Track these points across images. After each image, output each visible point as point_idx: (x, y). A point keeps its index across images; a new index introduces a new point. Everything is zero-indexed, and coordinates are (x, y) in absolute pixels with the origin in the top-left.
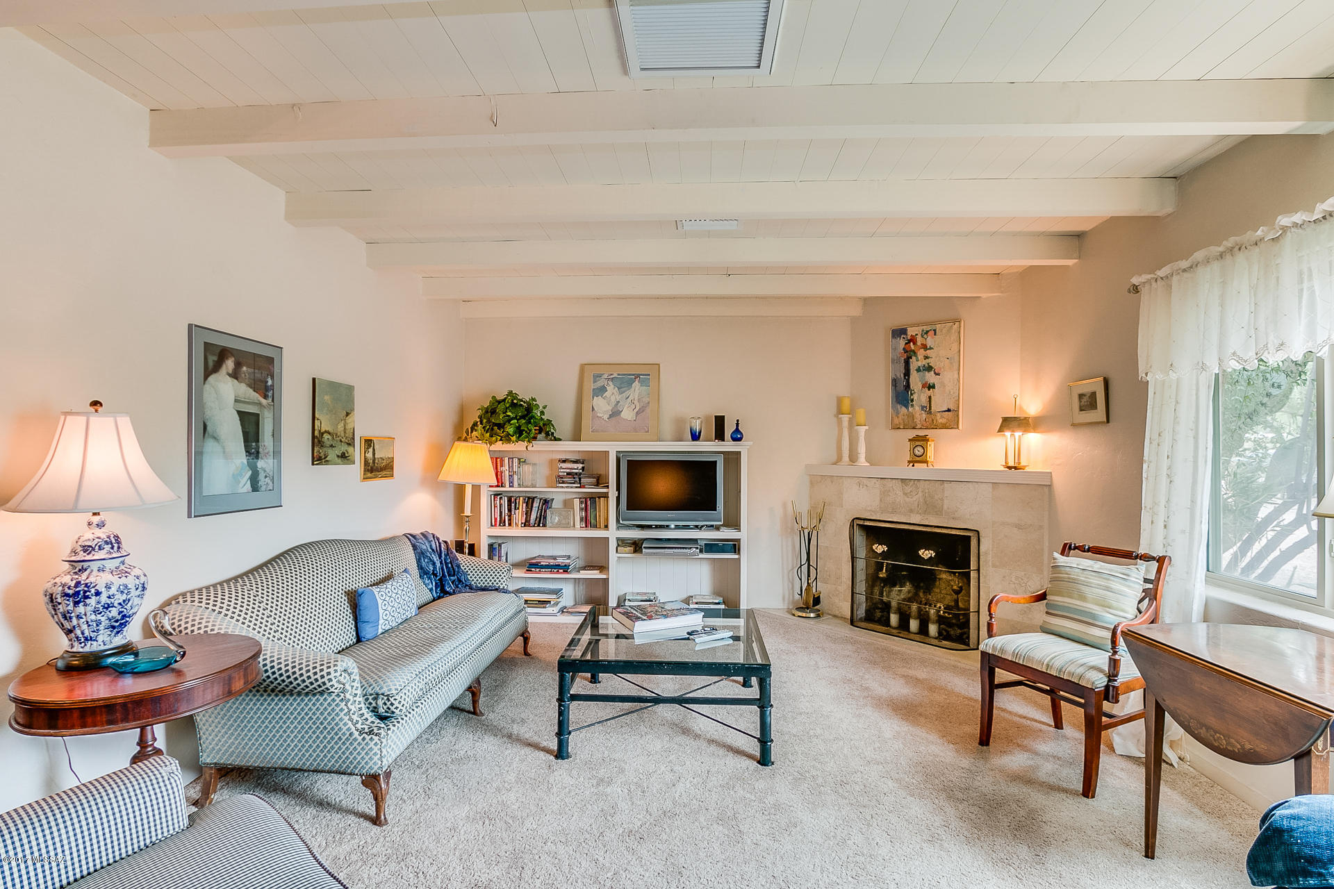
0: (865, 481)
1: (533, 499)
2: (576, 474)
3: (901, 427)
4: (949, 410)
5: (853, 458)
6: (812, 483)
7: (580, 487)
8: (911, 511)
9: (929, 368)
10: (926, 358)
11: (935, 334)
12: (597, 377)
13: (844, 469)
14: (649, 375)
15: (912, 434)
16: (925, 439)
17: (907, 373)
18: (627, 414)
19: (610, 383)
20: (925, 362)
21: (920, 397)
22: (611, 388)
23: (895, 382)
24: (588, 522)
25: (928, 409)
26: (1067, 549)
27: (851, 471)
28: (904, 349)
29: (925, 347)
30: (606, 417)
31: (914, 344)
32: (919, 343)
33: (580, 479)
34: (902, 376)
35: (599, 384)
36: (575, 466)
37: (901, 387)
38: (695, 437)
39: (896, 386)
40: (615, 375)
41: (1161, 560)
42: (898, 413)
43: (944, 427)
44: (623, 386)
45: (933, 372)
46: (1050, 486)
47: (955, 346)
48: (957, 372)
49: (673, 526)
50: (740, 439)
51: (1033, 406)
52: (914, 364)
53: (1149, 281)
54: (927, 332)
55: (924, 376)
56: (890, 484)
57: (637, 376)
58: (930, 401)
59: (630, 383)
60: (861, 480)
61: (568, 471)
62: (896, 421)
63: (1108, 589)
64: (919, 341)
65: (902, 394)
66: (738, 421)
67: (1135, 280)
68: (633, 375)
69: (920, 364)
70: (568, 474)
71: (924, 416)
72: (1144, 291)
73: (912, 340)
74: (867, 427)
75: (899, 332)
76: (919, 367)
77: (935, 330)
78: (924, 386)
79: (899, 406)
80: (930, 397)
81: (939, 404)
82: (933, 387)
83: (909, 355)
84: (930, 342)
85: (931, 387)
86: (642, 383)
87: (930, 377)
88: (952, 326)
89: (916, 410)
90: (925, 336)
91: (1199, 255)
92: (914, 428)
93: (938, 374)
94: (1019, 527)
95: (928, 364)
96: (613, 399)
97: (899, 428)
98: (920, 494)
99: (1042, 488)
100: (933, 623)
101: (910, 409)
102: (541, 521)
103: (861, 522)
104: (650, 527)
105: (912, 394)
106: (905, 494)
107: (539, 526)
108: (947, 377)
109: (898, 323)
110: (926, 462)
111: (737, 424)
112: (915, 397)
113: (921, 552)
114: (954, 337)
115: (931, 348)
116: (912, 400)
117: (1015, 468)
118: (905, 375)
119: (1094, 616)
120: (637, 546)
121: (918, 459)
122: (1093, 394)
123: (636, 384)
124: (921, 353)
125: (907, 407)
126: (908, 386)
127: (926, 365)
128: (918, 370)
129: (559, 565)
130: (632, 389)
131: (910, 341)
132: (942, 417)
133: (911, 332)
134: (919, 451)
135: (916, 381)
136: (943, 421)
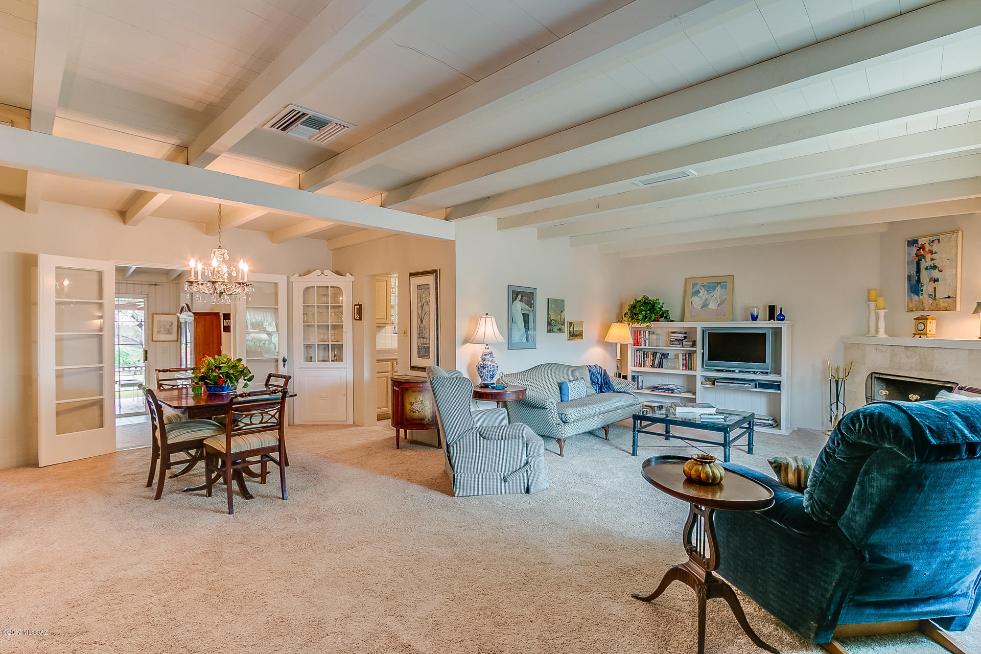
0: (880, 347)
1: (656, 353)
2: (680, 340)
3: (914, 310)
4: (949, 297)
6: (845, 348)
7: (683, 347)
8: (911, 368)
9: (935, 267)
10: (932, 260)
11: (939, 242)
12: (695, 285)
13: (870, 339)
14: (726, 282)
16: (925, 318)
17: (918, 271)
18: (712, 306)
19: (702, 288)
20: (931, 263)
21: (927, 288)
22: (703, 292)
23: (909, 278)
24: (686, 367)
25: (933, 296)
27: (874, 340)
28: (916, 254)
29: (931, 252)
30: (699, 308)
31: (923, 250)
32: (927, 250)
33: (682, 343)
34: (915, 273)
35: (696, 289)
36: (680, 335)
37: (914, 282)
38: (754, 318)
39: (910, 281)
40: (705, 283)
42: (912, 300)
43: (946, 309)
44: (710, 289)
45: (937, 270)
47: (953, 250)
48: (955, 269)
49: (737, 371)
50: (783, 320)
52: (924, 264)
54: (933, 241)
55: (930, 273)
56: (897, 349)
57: (719, 283)
58: (935, 291)
59: (714, 288)
60: (878, 347)
61: (676, 338)
62: (911, 306)
64: (927, 248)
65: (915, 287)
66: (781, 308)
68: (717, 283)
69: (928, 264)
70: (676, 340)
71: (931, 301)
73: (922, 247)
74: (886, 310)
75: (912, 243)
76: (927, 267)
77: (939, 240)
78: (930, 280)
79: (912, 295)
80: (935, 288)
81: (942, 293)
82: (938, 281)
83: (919, 258)
84: (935, 248)
85: (936, 281)
86: (722, 288)
87: (935, 274)
88: (951, 236)
89: (925, 297)
90: (932, 244)
92: (923, 310)
93: (941, 271)
95: (934, 264)
96: (704, 298)
97: (912, 311)
98: (917, 357)
101: (921, 297)
102: (661, 365)
103: (877, 376)
104: (723, 371)
105: (922, 286)
106: (908, 357)
107: (659, 367)
108: (948, 273)
109: (911, 236)
110: (926, 334)
111: (781, 311)
112: (924, 288)
113: (910, 396)
114: (953, 244)
115: (936, 253)
116: (922, 291)
118: (917, 273)
120: (713, 381)
121: (920, 333)
123: (718, 288)
124: (928, 256)
125: (918, 295)
126: (918, 281)
127: (932, 265)
128: (927, 269)
129: (669, 389)
130: (716, 291)
131: (920, 248)
132: (944, 302)
133: (921, 242)
134: (921, 327)
135: (925, 276)
136: (945, 305)
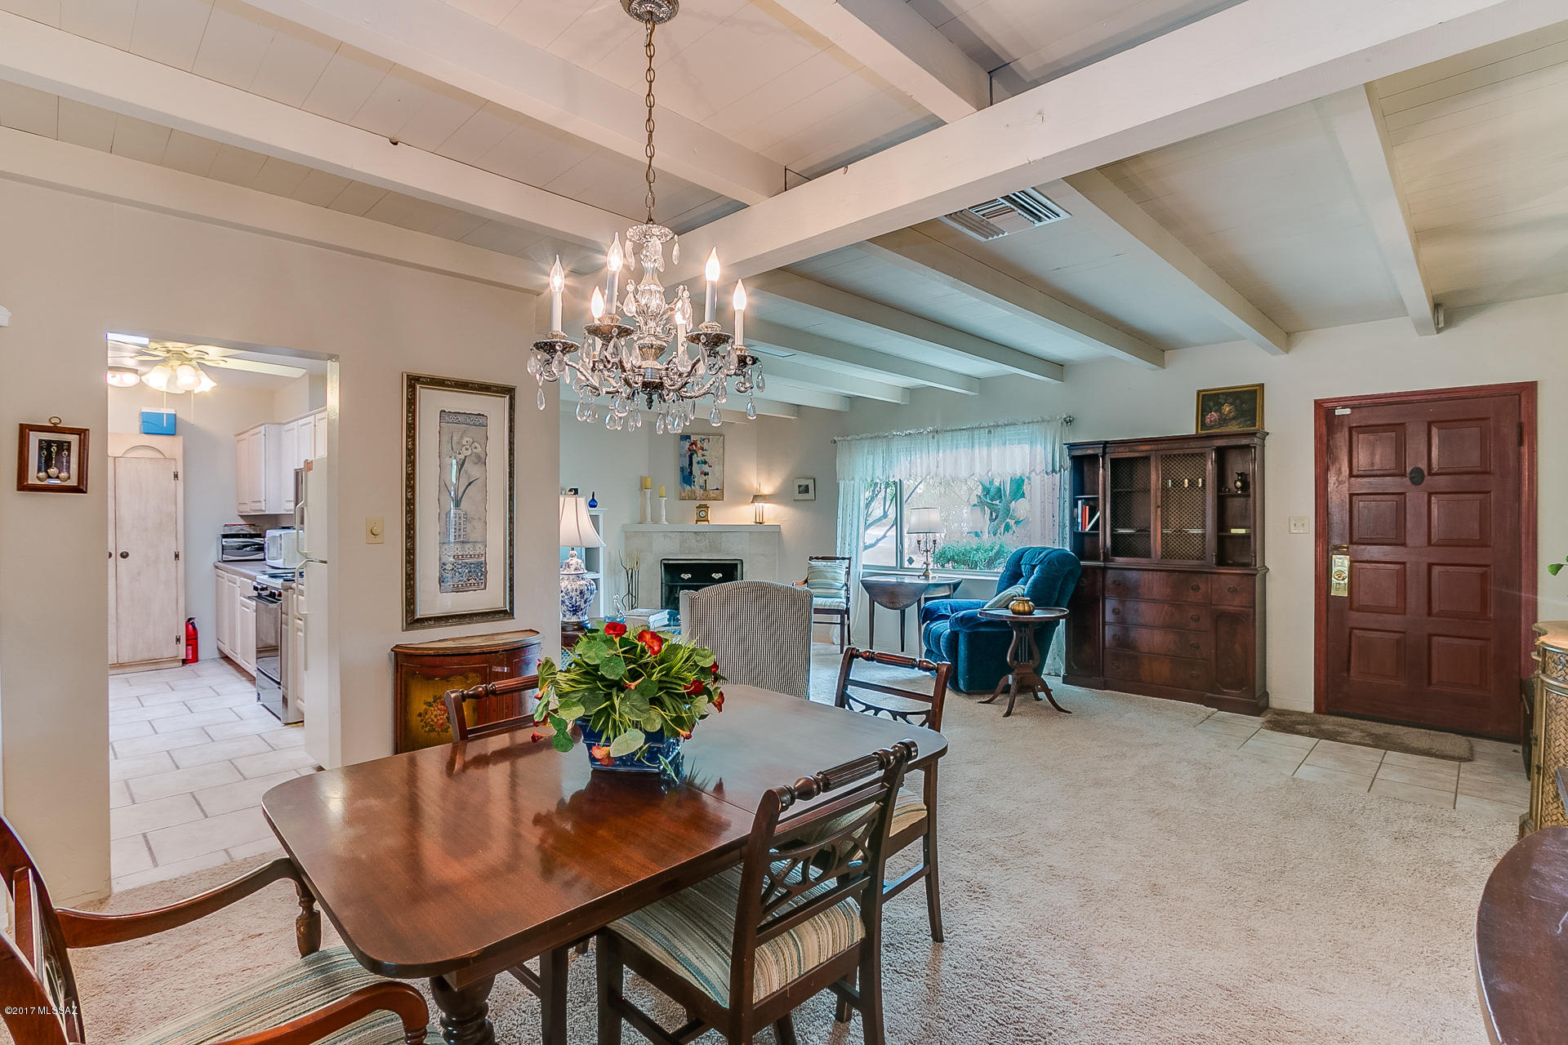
0: (669, 534)
3: (687, 499)
4: (717, 489)
5: (656, 520)
6: (627, 538)
8: (701, 552)
9: (705, 463)
10: (703, 455)
11: (709, 441)
13: (648, 527)
15: (698, 503)
16: (706, 507)
17: (691, 464)
20: (702, 458)
21: (699, 480)
23: (682, 469)
25: (704, 488)
26: (811, 559)
27: (656, 527)
28: (688, 448)
29: (702, 449)
31: (695, 446)
32: (698, 446)
34: (687, 466)
37: (687, 473)
39: (683, 472)
41: (849, 559)
42: (684, 490)
43: (715, 499)
45: (707, 465)
46: (779, 532)
47: (721, 450)
48: (722, 466)
50: (595, 506)
51: (767, 490)
52: (695, 459)
53: (841, 440)
54: (704, 440)
55: (702, 467)
56: (686, 535)
58: (705, 483)
60: (665, 534)
62: (683, 495)
63: (836, 572)
64: (698, 443)
65: (687, 477)
66: (594, 492)
67: (836, 439)
69: (699, 459)
71: (702, 492)
72: (839, 444)
73: (694, 443)
74: (666, 498)
75: (685, 438)
76: (699, 461)
77: (708, 439)
78: (702, 473)
79: (685, 485)
80: (705, 481)
81: (711, 485)
82: (708, 474)
83: (692, 453)
84: (705, 446)
85: (706, 474)
87: (706, 468)
88: (719, 438)
89: (696, 488)
90: (702, 442)
91: (864, 435)
92: (695, 499)
93: (711, 467)
94: (763, 555)
97: (685, 499)
98: (707, 541)
99: (776, 531)
101: (693, 488)
103: (667, 562)
105: (694, 478)
106: (697, 541)
108: (717, 468)
109: (685, 431)
110: (708, 521)
111: (593, 495)
112: (696, 479)
113: (713, 575)
114: (721, 445)
115: (706, 450)
116: (694, 482)
117: (761, 523)
118: (689, 465)
119: (831, 585)
121: (702, 519)
122: (807, 486)
124: (700, 452)
125: (690, 486)
126: (691, 473)
127: (703, 460)
128: (698, 463)
131: (692, 444)
132: (713, 493)
133: (693, 438)
134: (703, 514)
135: (696, 469)
136: (714, 496)
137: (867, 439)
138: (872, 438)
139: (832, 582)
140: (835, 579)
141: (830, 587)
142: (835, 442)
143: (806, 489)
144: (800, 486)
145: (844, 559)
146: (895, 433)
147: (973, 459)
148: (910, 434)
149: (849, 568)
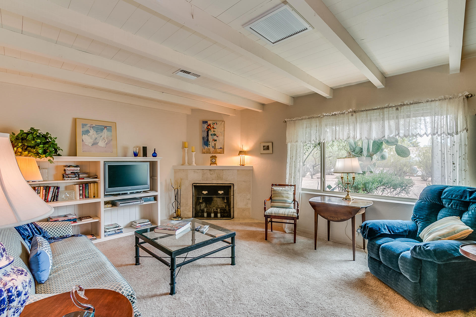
0: (196, 171)
1: (50, 187)
2: (77, 173)
3: (206, 153)
4: (221, 148)
5: (190, 164)
6: (175, 172)
7: (79, 179)
8: (213, 179)
9: (215, 135)
10: (214, 131)
11: (217, 124)
12: (84, 125)
13: (186, 167)
14: (111, 127)
15: (211, 155)
16: (215, 157)
17: (208, 135)
18: (101, 144)
19: (92, 129)
20: (214, 133)
21: (212, 143)
22: (92, 132)
23: (203, 138)
24: (84, 196)
25: (214, 147)
26: (273, 185)
27: (189, 167)
28: (207, 128)
29: (213, 128)
30: (90, 145)
31: (210, 126)
32: (212, 127)
33: (79, 175)
34: (206, 136)
35: (86, 128)
36: (76, 169)
37: (206, 140)
38: (136, 155)
39: (204, 140)
40: (94, 125)
41: (295, 186)
42: (204, 148)
43: (220, 153)
44: (98, 131)
45: (216, 136)
46: (252, 170)
47: (223, 129)
48: (223, 137)
49: (129, 193)
50: (156, 156)
51: (246, 148)
52: (210, 133)
53: (289, 121)
54: (214, 123)
55: (213, 137)
56: (206, 171)
57: (106, 127)
58: (215, 145)
59: (102, 130)
60: (195, 171)
61: (71, 171)
62: (204, 151)
64: (212, 125)
65: (206, 142)
66: (155, 149)
67: (286, 120)
68: (103, 126)
69: (212, 133)
70: (72, 173)
71: (213, 149)
72: (288, 123)
73: (210, 125)
74: (195, 153)
75: (205, 122)
76: (212, 134)
77: (217, 123)
78: (213, 140)
79: (205, 146)
80: (215, 144)
81: (218, 146)
82: (216, 141)
83: (208, 130)
84: (215, 126)
85: (215, 141)
86: (108, 130)
87: (215, 138)
88: (222, 123)
89: (210, 147)
90: (214, 125)
91: (304, 117)
92: (210, 153)
93: (218, 137)
94: (244, 182)
95: (215, 133)
96: (93, 137)
97: (205, 153)
98: (216, 174)
99: (250, 170)
100: (219, 213)
101: (209, 147)
102: (55, 198)
103: (195, 185)
104: (119, 194)
105: (209, 142)
106: (211, 174)
107: (53, 201)
108: (221, 137)
109: (205, 119)
110: (216, 164)
111: (155, 150)
112: (210, 143)
113: (219, 192)
114: (223, 126)
115: (215, 129)
116: (209, 144)
117: (243, 165)
118: (207, 136)
120: (113, 204)
121: (213, 163)
122: (268, 146)
123: (105, 130)
124: (212, 130)
125: (207, 146)
126: (208, 140)
127: (214, 134)
128: (211, 135)
129: (70, 219)
130: (103, 133)
131: (209, 125)
132: (219, 150)
133: (209, 122)
134: (214, 160)
135: (210, 138)
136: (219, 151)
137: (305, 119)
138: (309, 118)
139: (286, 199)
140: (288, 198)
141: (285, 202)
142: (286, 122)
143: (268, 148)
144: (264, 146)
145: (291, 185)
146: (325, 114)
147: (383, 127)
148: (335, 114)
149: (295, 191)
